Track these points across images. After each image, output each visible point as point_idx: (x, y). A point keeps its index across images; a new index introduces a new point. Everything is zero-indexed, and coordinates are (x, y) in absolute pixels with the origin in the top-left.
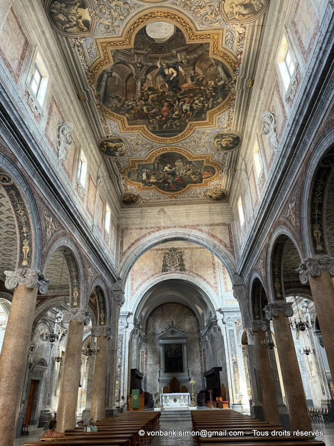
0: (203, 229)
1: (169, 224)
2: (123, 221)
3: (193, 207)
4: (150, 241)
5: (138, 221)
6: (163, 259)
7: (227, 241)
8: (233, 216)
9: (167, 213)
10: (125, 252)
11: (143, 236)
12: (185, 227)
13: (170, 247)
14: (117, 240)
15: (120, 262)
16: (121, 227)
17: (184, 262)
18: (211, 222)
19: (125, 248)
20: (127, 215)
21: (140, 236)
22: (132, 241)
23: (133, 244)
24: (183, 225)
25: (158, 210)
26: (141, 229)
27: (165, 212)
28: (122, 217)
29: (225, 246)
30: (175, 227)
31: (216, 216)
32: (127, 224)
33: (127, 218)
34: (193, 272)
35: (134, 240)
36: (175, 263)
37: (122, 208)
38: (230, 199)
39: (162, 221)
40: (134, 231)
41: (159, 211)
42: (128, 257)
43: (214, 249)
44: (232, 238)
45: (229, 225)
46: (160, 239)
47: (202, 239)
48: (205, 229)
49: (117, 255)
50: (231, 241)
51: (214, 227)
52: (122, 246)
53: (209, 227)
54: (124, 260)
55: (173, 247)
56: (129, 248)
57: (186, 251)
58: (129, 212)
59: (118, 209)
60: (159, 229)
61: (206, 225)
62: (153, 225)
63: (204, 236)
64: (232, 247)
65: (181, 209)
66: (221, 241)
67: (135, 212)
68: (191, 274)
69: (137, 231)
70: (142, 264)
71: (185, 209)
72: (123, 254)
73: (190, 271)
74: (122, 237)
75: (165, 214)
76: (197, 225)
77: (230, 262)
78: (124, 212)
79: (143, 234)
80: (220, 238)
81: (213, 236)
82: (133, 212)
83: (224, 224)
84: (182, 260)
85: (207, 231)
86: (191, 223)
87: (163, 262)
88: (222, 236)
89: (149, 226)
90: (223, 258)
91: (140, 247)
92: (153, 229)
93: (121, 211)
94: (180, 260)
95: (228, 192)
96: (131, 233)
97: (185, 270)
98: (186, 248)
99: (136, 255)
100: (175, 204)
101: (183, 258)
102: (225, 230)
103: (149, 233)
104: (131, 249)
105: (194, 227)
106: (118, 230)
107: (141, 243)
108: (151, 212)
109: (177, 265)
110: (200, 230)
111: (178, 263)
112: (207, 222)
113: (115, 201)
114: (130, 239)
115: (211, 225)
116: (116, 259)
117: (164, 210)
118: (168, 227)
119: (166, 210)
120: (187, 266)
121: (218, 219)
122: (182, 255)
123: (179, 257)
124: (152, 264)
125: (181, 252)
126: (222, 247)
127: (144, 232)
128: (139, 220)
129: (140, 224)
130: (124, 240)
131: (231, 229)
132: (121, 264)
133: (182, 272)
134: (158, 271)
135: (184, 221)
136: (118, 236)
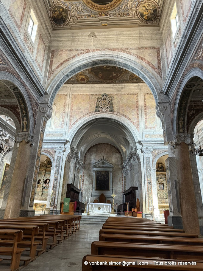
0: (132, 52)
1: (98, 46)
2: (54, 44)
3: (123, 31)
4: (79, 61)
5: (68, 44)
6: (96, 102)
7: (155, 63)
8: (162, 41)
9: (97, 37)
10: (53, 71)
11: (72, 57)
12: (114, 50)
13: (103, 93)
14: (47, 60)
15: (48, 79)
16: (53, 48)
17: (113, 105)
18: (140, 46)
19: (54, 67)
20: (59, 38)
21: (69, 57)
22: (61, 61)
23: (62, 64)
24: (112, 47)
25: (89, 34)
26: (71, 50)
27: (95, 36)
28: (54, 40)
29: (153, 67)
30: (104, 50)
31: (146, 41)
32: (58, 46)
33: (58, 41)
34: (120, 113)
35: (63, 60)
36: (106, 106)
37: (54, 29)
38: (161, 21)
39: (92, 44)
40: (64, 53)
41: (89, 36)
42: (56, 75)
43: (141, 70)
44: (160, 60)
45: (158, 49)
46: (89, 60)
47: (130, 61)
48: (134, 52)
49: (46, 72)
50: (159, 64)
51: (143, 50)
52: (52, 65)
53: (138, 51)
54: (52, 78)
55: (105, 93)
56: (58, 67)
57: (115, 97)
58: (60, 35)
59: (50, 31)
60: (88, 51)
61: (135, 49)
62: (83, 48)
63: (133, 58)
64: (159, 68)
65: (111, 33)
66: (148, 63)
67: (66, 35)
68: (118, 114)
69: (67, 52)
70: (80, 105)
71: (115, 33)
72: (51, 72)
73: (118, 112)
74: (52, 58)
75: (96, 38)
76: (126, 49)
77: (156, 81)
78: (56, 35)
79: (72, 55)
80: (148, 60)
81: (142, 58)
82: (65, 35)
83: (153, 48)
84: (112, 104)
85: (135, 53)
86: (121, 46)
87: (97, 104)
88: (151, 59)
89: (78, 48)
90: (150, 78)
91: (69, 66)
92: (82, 51)
93: (53, 33)
94: (110, 104)
95: (161, 8)
96: (61, 54)
97: (113, 111)
98: (116, 95)
99: (64, 74)
100: (105, 26)
101: (113, 102)
102: (153, 53)
103: (79, 55)
104: (59, 68)
105: (122, 50)
106: (49, 52)
107: (70, 63)
108: (82, 36)
109: (108, 107)
110: (129, 53)
111: (109, 105)
112: (137, 46)
113: (44, 17)
114: (59, 59)
115: (140, 49)
116: (44, 76)
117: (94, 34)
118: (97, 50)
119: (96, 34)
120: (116, 108)
121: (148, 43)
122: (112, 100)
123: (109, 101)
124: (88, 106)
125: (111, 97)
126: (149, 68)
127: (74, 53)
128: (70, 43)
129: (71, 46)
130: (54, 60)
131: (159, 52)
132: (49, 81)
133: (111, 113)
134: (92, 111)
135: (113, 44)
136: (48, 56)
